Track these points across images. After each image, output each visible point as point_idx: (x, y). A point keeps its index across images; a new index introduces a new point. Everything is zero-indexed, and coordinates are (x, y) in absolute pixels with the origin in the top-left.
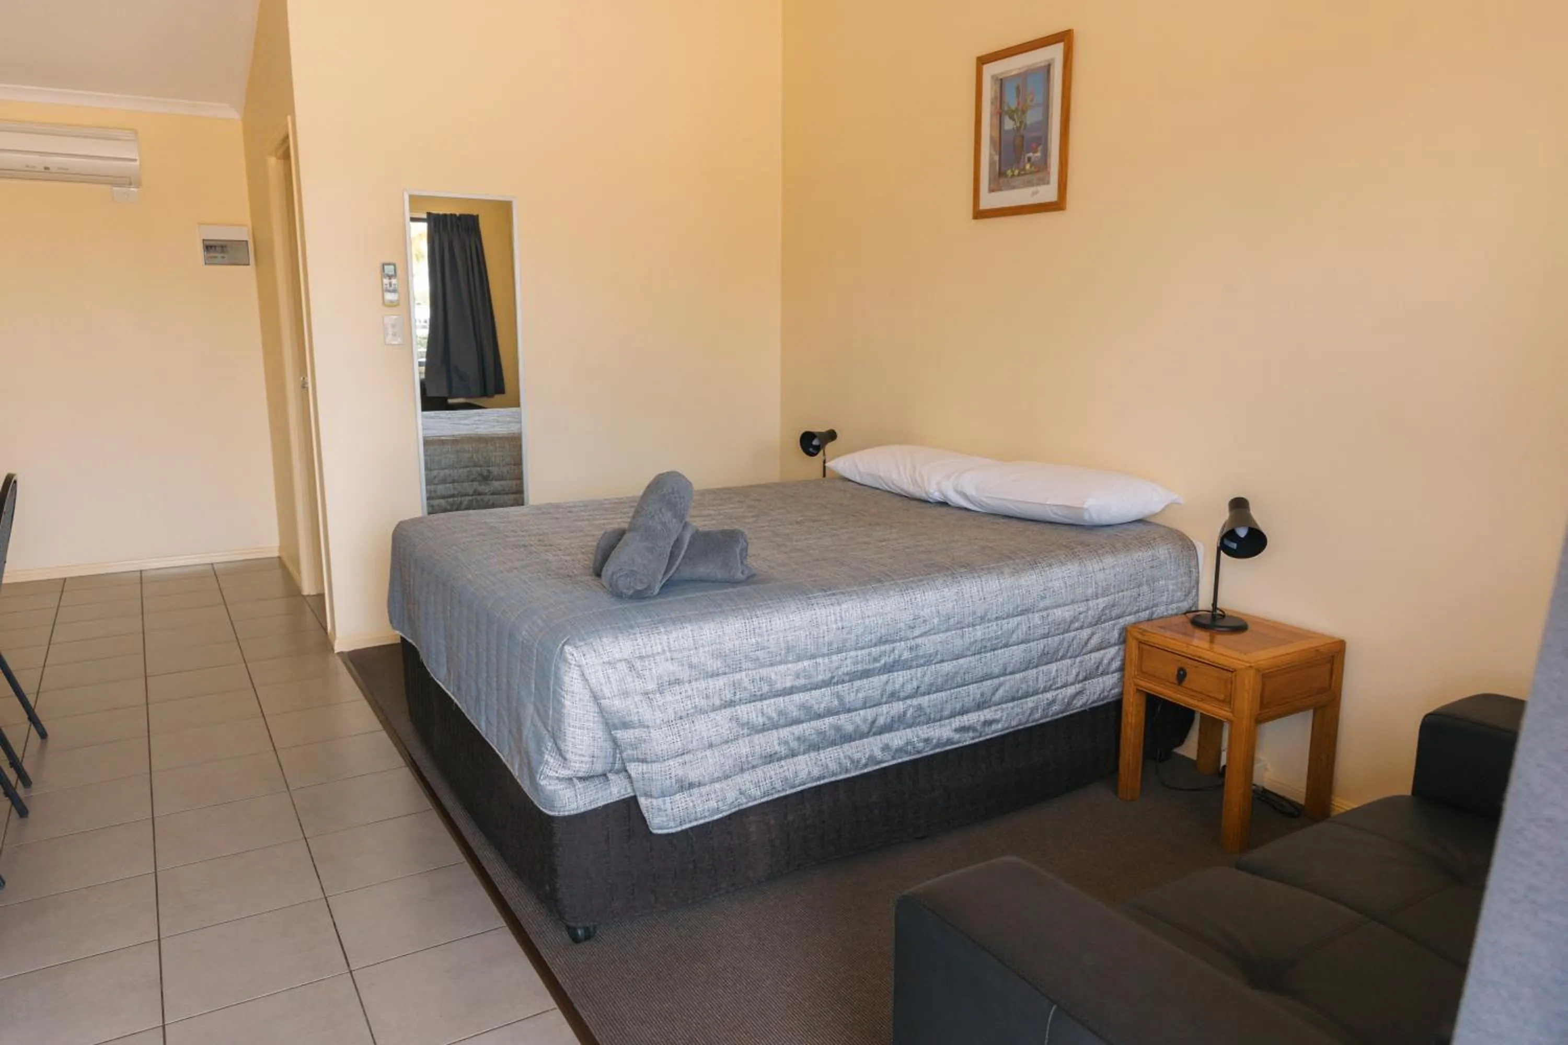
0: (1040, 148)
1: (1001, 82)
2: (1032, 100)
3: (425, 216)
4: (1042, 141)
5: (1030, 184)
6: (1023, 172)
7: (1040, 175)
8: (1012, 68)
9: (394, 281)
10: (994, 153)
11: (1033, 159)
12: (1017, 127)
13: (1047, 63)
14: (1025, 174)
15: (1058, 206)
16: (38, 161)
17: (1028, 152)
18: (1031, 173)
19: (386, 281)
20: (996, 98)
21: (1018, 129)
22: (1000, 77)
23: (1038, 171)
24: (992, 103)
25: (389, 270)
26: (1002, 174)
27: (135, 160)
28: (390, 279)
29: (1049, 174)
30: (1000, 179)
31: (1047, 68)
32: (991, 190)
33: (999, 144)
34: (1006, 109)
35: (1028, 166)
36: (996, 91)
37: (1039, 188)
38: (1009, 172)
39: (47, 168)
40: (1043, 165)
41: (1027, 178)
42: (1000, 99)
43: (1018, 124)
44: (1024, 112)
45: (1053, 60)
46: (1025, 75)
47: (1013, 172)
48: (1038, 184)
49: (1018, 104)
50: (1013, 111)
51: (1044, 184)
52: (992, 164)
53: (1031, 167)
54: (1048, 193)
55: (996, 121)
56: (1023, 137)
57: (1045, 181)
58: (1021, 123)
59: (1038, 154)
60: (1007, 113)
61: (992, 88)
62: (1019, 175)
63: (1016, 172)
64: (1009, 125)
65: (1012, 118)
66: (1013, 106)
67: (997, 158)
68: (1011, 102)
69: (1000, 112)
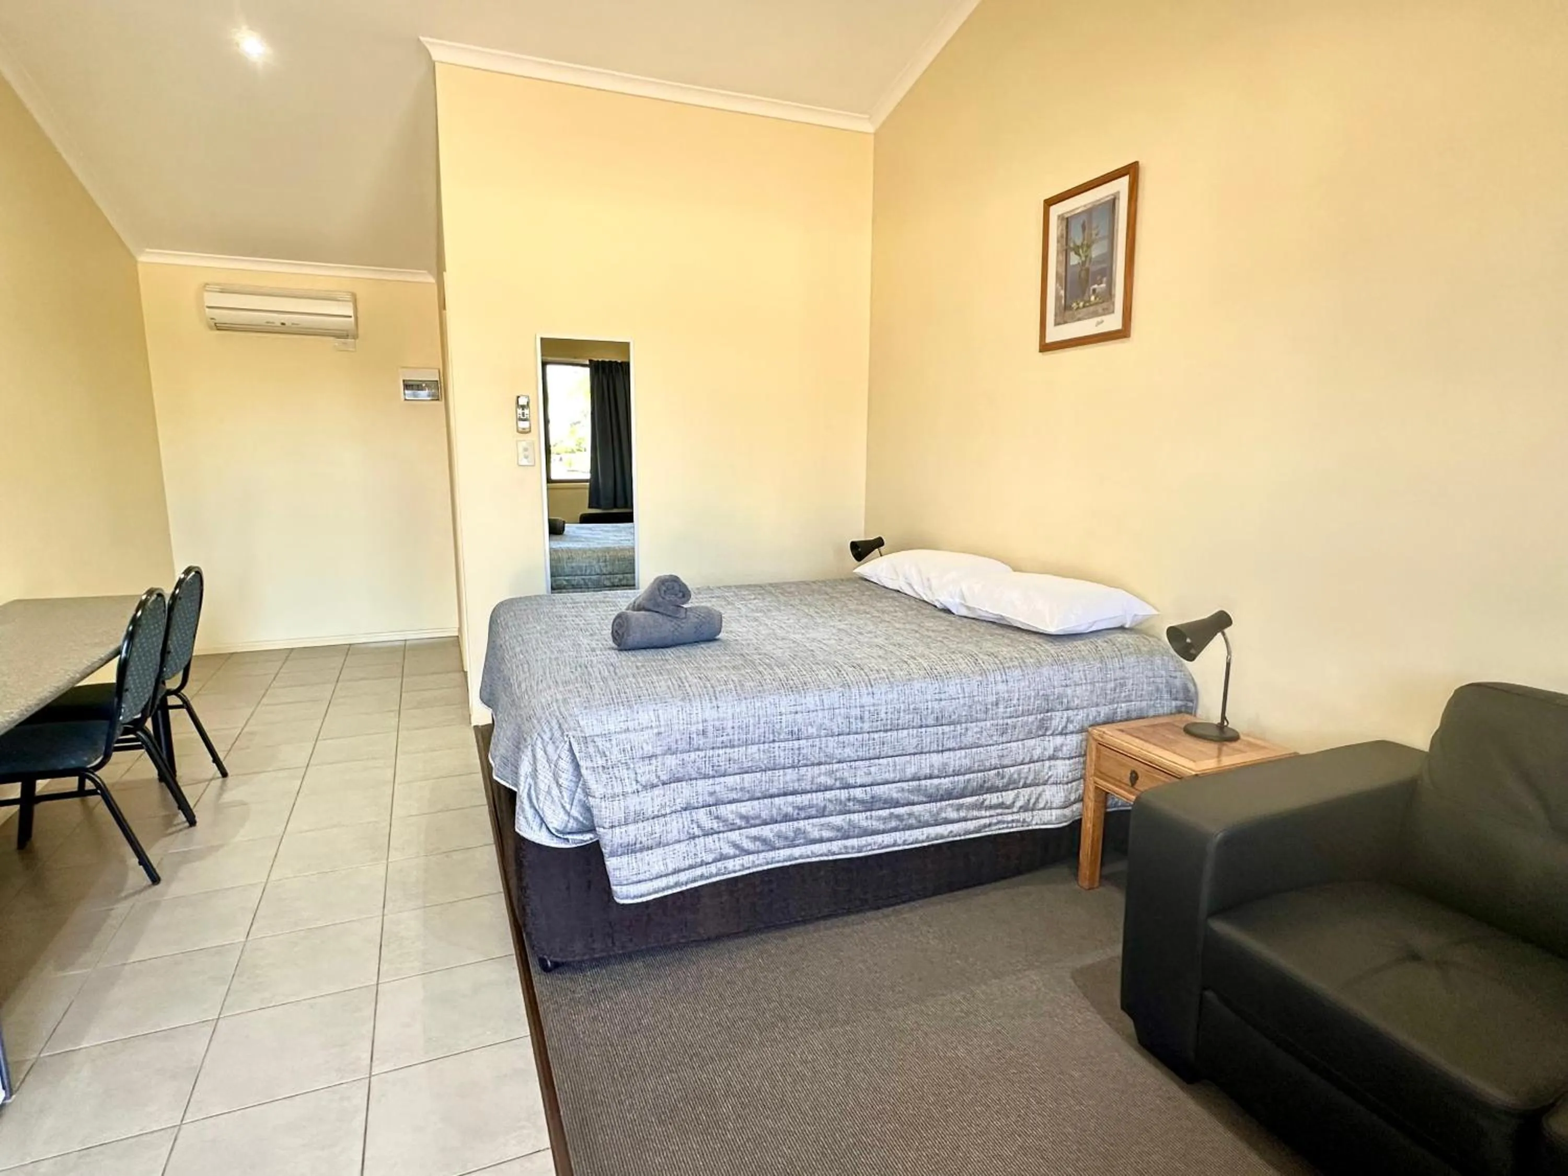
0: (1105, 279)
1: (1066, 221)
2: (1097, 235)
3: (587, 363)
4: (1108, 273)
5: (1095, 314)
6: (1087, 304)
7: (1105, 305)
8: (1077, 206)
9: (526, 411)
10: (1060, 288)
11: (1097, 291)
12: (1083, 262)
13: (1112, 197)
14: (1091, 305)
15: (1123, 333)
16: (277, 319)
17: (1094, 284)
18: (1096, 304)
19: (520, 411)
20: (1062, 236)
21: (1084, 263)
22: (1066, 216)
23: (1103, 302)
24: (1058, 242)
25: (522, 401)
26: (1067, 307)
27: (350, 317)
28: (523, 409)
29: (1113, 304)
30: (1065, 313)
31: (1113, 203)
32: (1057, 324)
33: (1065, 280)
34: (1072, 245)
35: (1093, 298)
36: (1062, 230)
37: (1104, 318)
38: (1074, 305)
39: (283, 324)
40: (1109, 295)
41: (1092, 309)
42: (1065, 237)
43: (1083, 259)
44: (1089, 246)
45: (1118, 193)
46: (1090, 212)
47: (1078, 304)
48: (1104, 314)
49: (1084, 240)
50: (1078, 247)
51: (1109, 313)
52: (1058, 298)
53: (1095, 298)
54: (1113, 322)
55: (1062, 258)
56: (1088, 270)
57: (1109, 311)
58: (1086, 257)
59: (1103, 285)
60: (1073, 249)
61: (1058, 227)
62: (1084, 306)
63: (1081, 304)
64: (1074, 260)
65: (1077, 253)
66: (1079, 243)
67: (1062, 293)
68: (1077, 238)
69: (1066, 249)
